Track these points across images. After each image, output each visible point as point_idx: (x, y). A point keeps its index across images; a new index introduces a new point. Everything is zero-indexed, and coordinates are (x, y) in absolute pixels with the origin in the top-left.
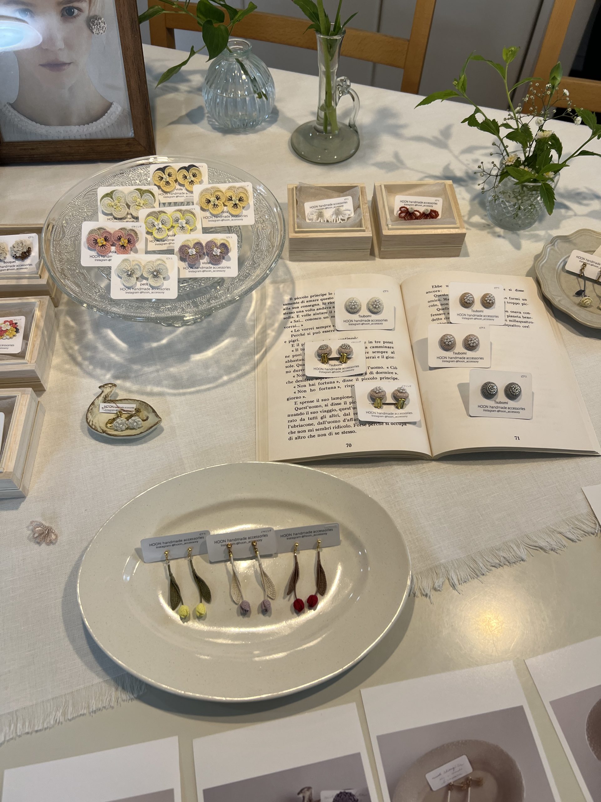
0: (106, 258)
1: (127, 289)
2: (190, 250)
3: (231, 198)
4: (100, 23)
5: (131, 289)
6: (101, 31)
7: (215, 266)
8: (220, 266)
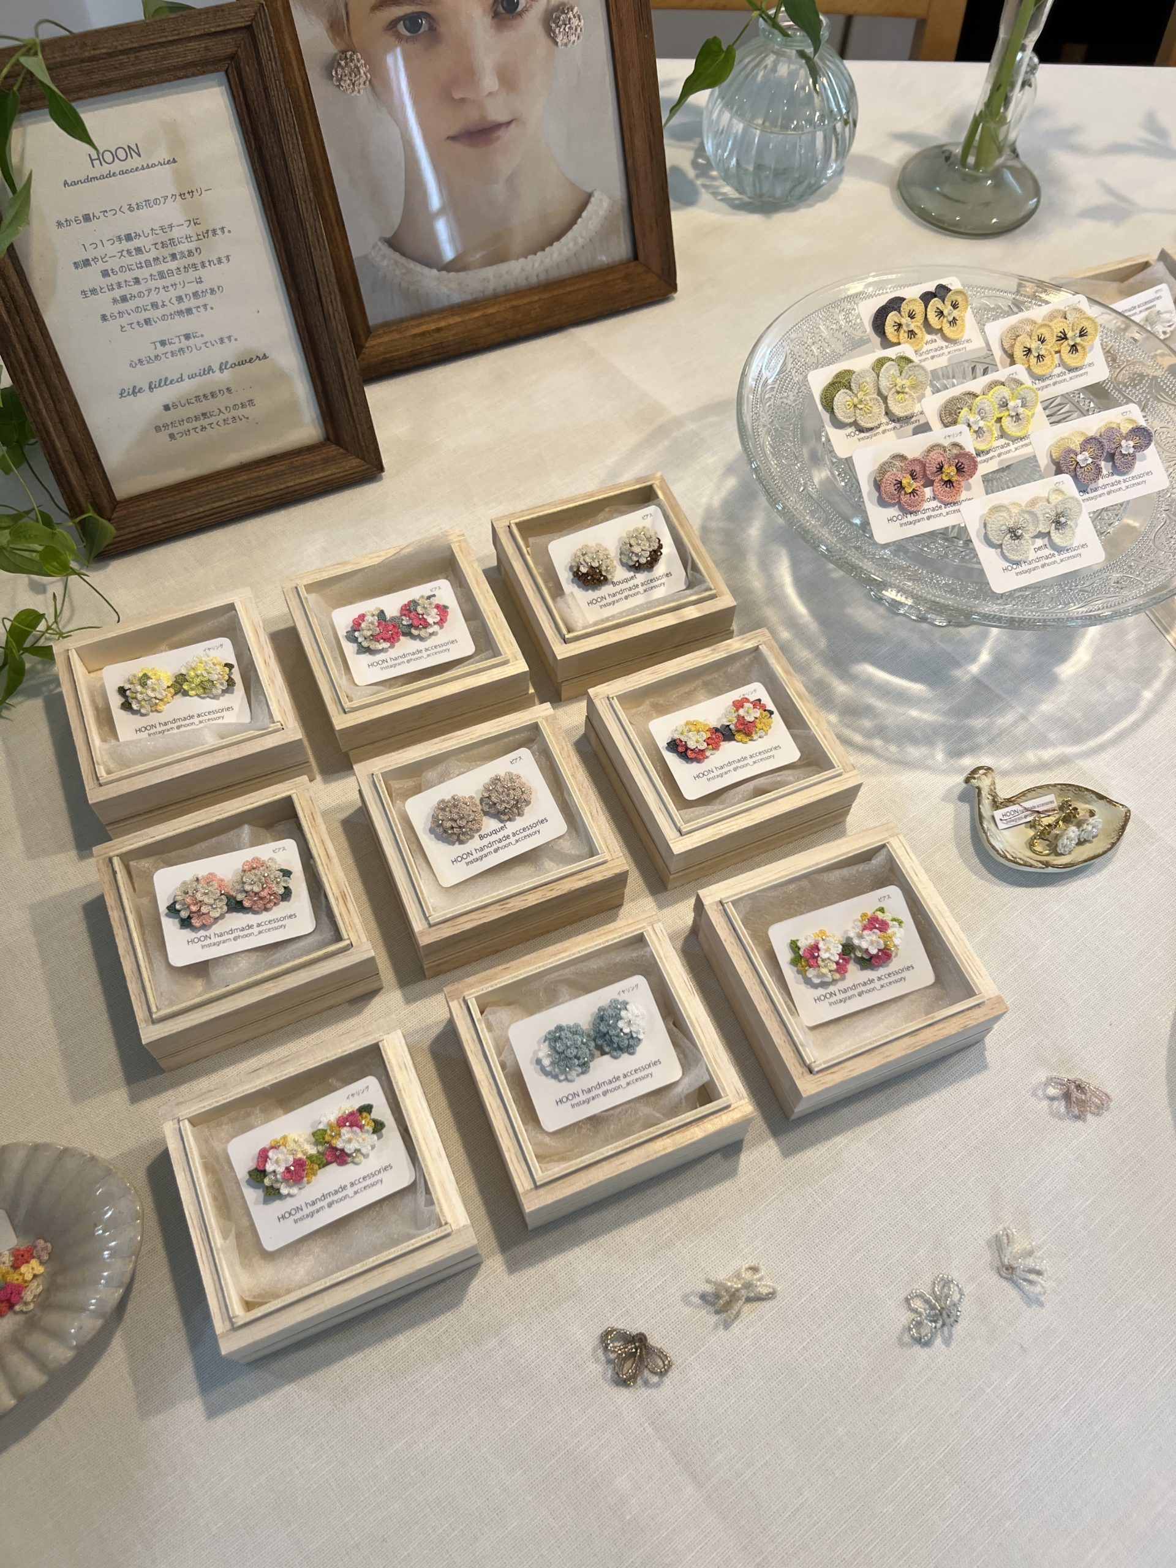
0: (920, 516)
1: (1015, 566)
2: (1080, 458)
3: (1065, 335)
4: (570, 19)
5: (1023, 565)
6: (573, 38)
7: (1124, 477)
8: (1133, 474)
